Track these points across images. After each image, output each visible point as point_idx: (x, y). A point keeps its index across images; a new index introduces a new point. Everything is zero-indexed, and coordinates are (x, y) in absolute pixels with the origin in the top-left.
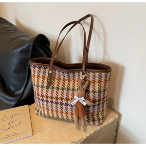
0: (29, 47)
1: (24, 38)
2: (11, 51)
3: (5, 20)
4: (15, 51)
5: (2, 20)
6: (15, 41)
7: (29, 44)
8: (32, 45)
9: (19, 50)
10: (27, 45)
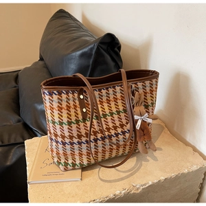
0: (91, 49)
1: (88, 38)
2: (69, 54)
3: (69, 14)
4: (74, 54)
5: (64, 14)
6: (76, 41)
7: (92, 46)
8: (96, 47)
9: (79, 53)
10: (89, 47)
